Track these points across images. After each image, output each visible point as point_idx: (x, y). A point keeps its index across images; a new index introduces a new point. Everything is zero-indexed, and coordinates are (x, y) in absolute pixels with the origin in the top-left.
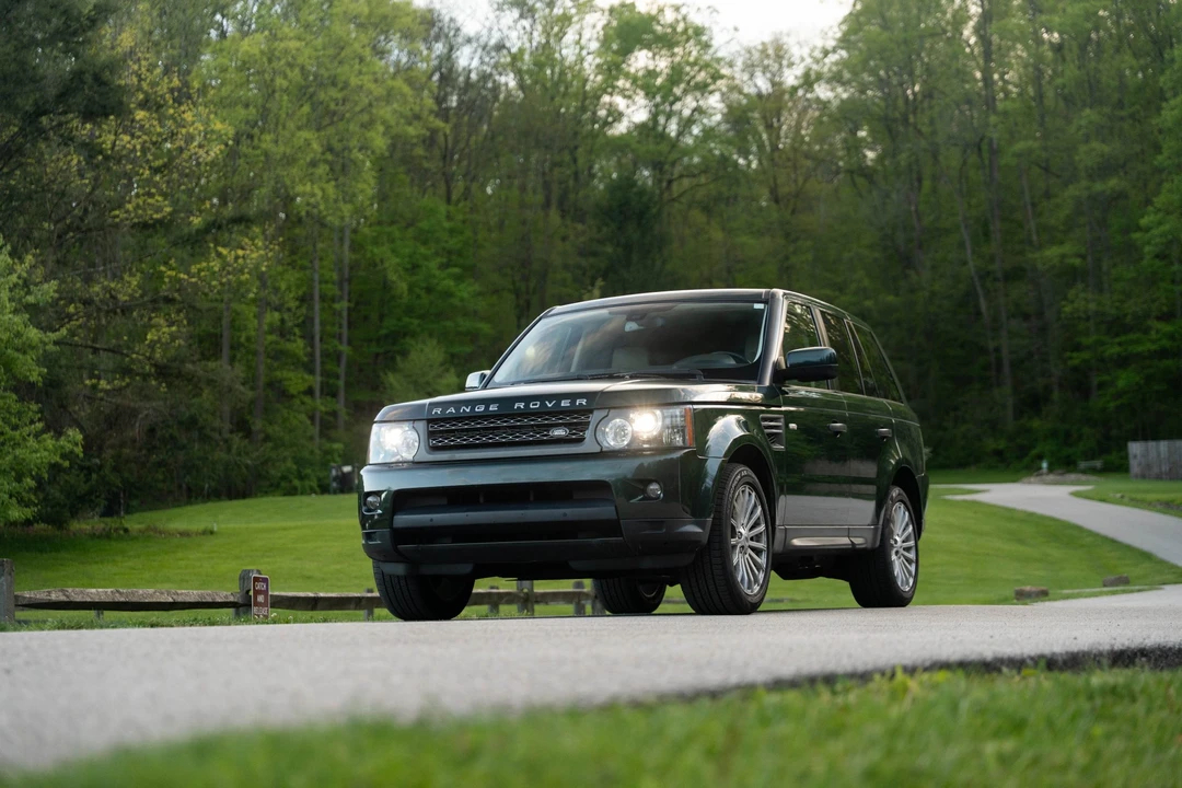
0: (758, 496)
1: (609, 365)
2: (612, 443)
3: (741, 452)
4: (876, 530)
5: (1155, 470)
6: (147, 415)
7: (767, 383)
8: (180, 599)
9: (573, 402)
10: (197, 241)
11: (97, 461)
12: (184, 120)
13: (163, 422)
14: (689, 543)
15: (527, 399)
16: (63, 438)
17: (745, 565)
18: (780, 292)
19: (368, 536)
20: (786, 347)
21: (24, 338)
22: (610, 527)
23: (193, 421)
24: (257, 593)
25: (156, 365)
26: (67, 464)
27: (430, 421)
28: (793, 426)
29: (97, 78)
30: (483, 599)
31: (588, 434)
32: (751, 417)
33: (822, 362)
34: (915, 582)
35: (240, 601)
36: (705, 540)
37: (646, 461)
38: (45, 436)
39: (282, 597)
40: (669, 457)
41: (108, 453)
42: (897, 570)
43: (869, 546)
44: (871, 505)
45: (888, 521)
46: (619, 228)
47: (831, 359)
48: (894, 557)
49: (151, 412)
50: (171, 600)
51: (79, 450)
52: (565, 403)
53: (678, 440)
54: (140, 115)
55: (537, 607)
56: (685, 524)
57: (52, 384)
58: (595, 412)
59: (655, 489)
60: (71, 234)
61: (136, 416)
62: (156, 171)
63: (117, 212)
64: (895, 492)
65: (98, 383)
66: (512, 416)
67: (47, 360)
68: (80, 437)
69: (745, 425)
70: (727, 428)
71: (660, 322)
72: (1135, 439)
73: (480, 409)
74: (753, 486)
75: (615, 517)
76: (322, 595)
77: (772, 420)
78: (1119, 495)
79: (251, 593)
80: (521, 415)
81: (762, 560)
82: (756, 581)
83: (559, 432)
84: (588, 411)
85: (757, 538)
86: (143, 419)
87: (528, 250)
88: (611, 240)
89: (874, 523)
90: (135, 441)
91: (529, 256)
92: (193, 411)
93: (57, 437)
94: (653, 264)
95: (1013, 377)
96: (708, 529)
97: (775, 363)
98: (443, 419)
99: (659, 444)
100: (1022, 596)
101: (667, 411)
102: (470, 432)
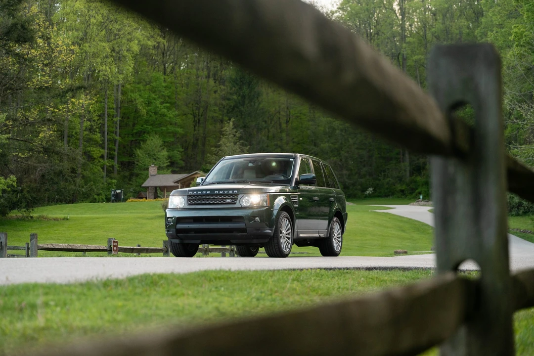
0: (289, 221)
1: (242, 178)
2: (245, 204)
3: (284, 208)
4: (328, 231)
6: (41, 170)
7: (293, 185)
9: (233, 192)
10: (63, 96)
11: (20, 188)
12: (58, 44)
13: (48, 173)
14: (267, 236)
15: (219, 190)
16: (8, 179)
17: (284, 243)
18: (299, 155)
19: (168, 231)
20: (300, 173)
22: (243, 230)
23: (61, 172)
24: (114, 246)
25: (43, 148)
26: (10, 189)
27: (188, 196)
28: (301, 199)
29: (23, 26)
30: (201, 251)
31: (237, 202)
32: (288, 197)
33: (311, 178)
34: (341, 249)
35: (108, 249)
36: (272, 235)
37: (255, 210)
39: (122, 248)
40: (262, 209)
41: (25, 185)
42: (335, 245)
43: (325, 236)
44: (326, 222)
45: (332, 228)
46: (240, 88)
47: (314, 178)
48: (334, 240)
49: (43, 168)
51: (15, 184)
52: (231, 192)
53: (265, 204)
54: (39, 41)
55: (210, 253)
56: (266, 230)
58: (240, 195)
59: (257, 219)
60: (8, 91)
61: (36, 170)
62: (46, 65)
63: (29, 83)
64: (335, 219)
65: (18, 154)
66: (214, 195)
68: (15, 179)
69: (286, 199)
70: (280, 200)
71: (260, 163)
73: (204, 192)
74: (288, 218)
75: (245, 227)
76: (135, 247)
77: (294, 197)
79: (112, 246)
80: (216, 195)
81: (290, 241)
82: (288, 247)
83: (229, 201)
84: (237, 195)
85: (288, 234)
86: (40, 171)
87: (199, 97)
88: (236, 93)
89: (327, 229)
90: (36, 180)
91: (200, 99)
92: (61, 168)
93: (6, 178)
94: (254, 105)
95: (410, 158)
96: (273, 231)
97: (296, 179)
98: (193, 195)
99: (259, 205)
100: (397, 253)
101: (262, 195)
102: (201, 200)
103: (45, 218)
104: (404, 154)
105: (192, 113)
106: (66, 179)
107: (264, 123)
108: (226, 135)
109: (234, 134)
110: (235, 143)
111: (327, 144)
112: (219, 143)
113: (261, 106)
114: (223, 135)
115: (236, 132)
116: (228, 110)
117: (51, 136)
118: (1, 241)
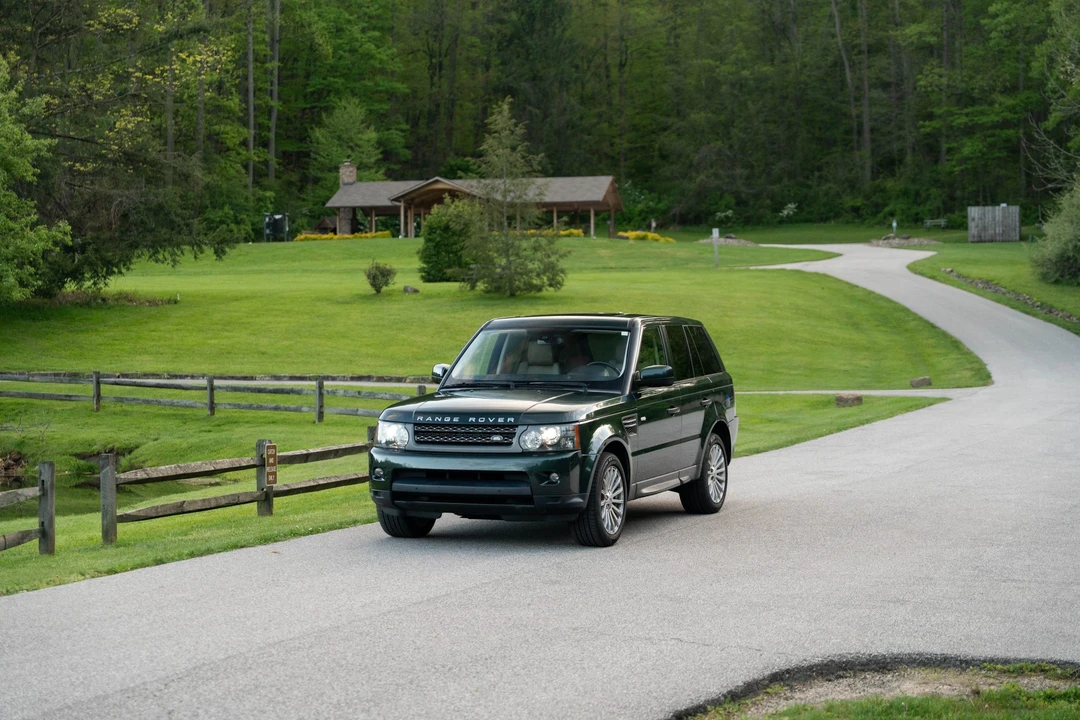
0: (619, 470)
2: (529, 446)
3: (610, 446)
4: (698, 468)
5: (991, 232)
6: (121, 202)
7: (627, 392)
8: (218, 467)
9: (506, 420)
10: (161, 48)
13: (134, 209)
14: (575, 508)
15: (478, 414)
16: (54, 228)
17: (609, 517)
19: (376, 493)
20: (640, 365)
21: (22, 145)
22: (527, 499)
23: (160, 207)
24: (269, 456)
25: (125, 153)
26: (58, 249)
27: (415, 424)
28: (643, 419)
31: (515, 440)
32: (616, 420)
33: (664, 375)
34: (724, 496)
35: (257, 463)
36: (585, 506)
37: (550, 459)
38: (39, 227)
39: (284, 456)
40: (564, 457)
41: (90, 234)
42: (712, 491)
43: (693, 478)
45: (707, 458)
47: (669, 373)
48: (710, 482)
49: (124, 199)
50: (212, 469)
51: (68, 239)
52: (501, 420)
53: (570, 444)
56: (573, 497)
57: (42, 177)
58: (520, 427)
60: (51, 37)
61: (111, 203)
63: (92, 22)
64: (714, 437)
65: (74, 166)
66: (467, 426)
68: (69, 228)
69: (613, 428)
70: (602, 434)
72: (976, 204)
73: (447, 420)
74: (616, 466)
75: (530, 493)
76: (311, 451)
77: (629, 418)
78: (949, 269)
79: (265, 456)
80: (472, 425)
81: (621, 511)
82: (616, 524)
83: (497, 438)
84: (514, 426)
85: (618, 497)
86: (117, 205)
87: (441, 16)
88: (516, 9)
89: (697, 463)
90: (111, 224)
91: (442, 21)
92: (160, 200)
93: (49, 228)
94: (554, 33)
95: (873, 140)
96: (587, 499)
97: (633, 376)
98: (424, 424)
99: (558, 448)
100: (841, 402)
101: (564, 428)
102: (441, 434)
103: (131, 301)
104: (860, 133)
105: (426, 49)
106: (172, 222)
107: (573, 70)
108: (496, 132)
109: (512, 128)
110: (513, 149)
111: (703, 114)
112: (481, 148)
113: (568, 34)
114: (490, 133)
115: (516, 125)
116: (500, 43)
117: (138, 127)
118: (42, 478)
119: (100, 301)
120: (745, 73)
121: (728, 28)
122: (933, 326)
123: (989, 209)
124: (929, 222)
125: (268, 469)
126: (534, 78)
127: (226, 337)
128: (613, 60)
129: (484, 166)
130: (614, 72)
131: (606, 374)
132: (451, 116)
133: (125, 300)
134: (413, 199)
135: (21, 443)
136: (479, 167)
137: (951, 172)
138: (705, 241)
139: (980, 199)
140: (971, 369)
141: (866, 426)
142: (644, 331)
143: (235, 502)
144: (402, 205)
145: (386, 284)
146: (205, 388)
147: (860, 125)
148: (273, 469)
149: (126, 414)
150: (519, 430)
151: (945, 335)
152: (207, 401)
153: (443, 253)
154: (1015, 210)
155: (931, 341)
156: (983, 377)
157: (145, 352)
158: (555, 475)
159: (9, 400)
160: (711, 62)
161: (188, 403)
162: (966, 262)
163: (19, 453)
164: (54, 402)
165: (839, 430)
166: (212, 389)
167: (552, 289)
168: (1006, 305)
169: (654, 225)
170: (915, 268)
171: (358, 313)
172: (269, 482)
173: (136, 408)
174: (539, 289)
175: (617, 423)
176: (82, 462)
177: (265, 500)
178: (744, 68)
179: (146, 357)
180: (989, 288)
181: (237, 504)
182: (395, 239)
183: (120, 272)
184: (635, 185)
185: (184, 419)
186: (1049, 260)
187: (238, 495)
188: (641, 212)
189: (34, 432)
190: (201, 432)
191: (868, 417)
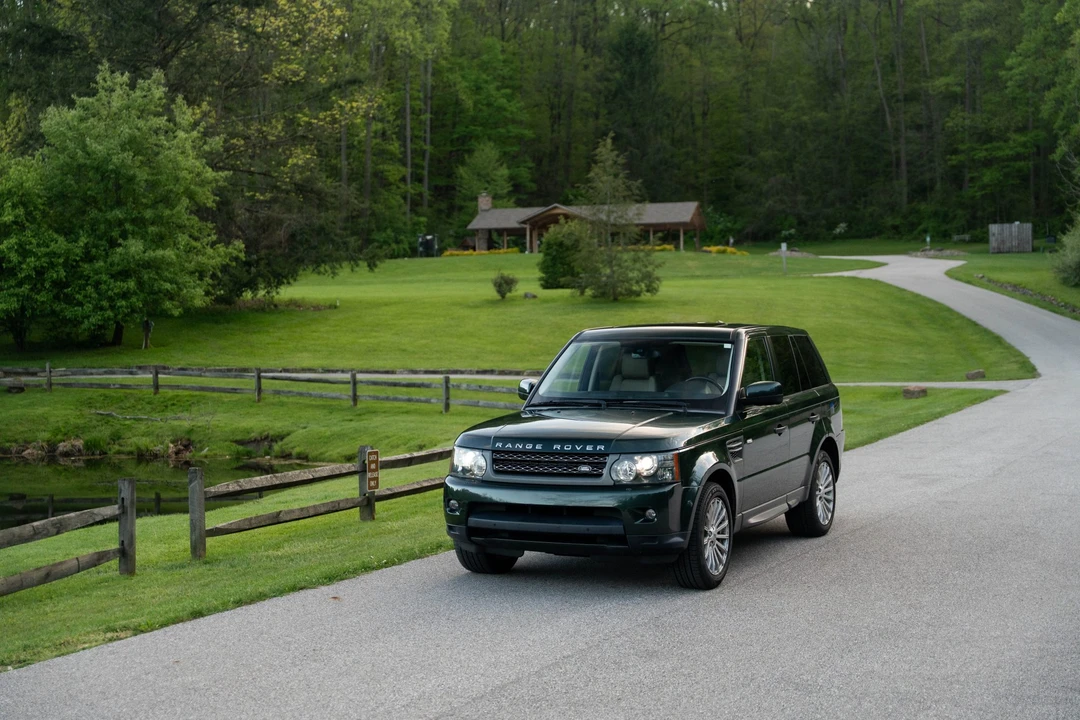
0: (724, 502)
2: (622, 478)
3: (714, 476)
4: (806, 489)
5: (1008, 244)
6: (289, 224)
7: (732, 412)
8: (317, 475)
9: (595, 448)
10: (324, 97)
11: (255, 257)
12: (313, 7)
13: (300, 230)
14: (673, 549)
15: (563, 440)
16: (231, 246)
17: (713, 554)
19: (450, 528)
21: (203, 177)
22: (619, 538)
23: (322, 228)
24: (371, 462)
25: (295, 184)
26: (234, 265)
27: (493, 451)
28: (750, 441)
31: (605, 471)
32: (720, 445)
33: (772, 392)
34: (832, 516)
35: (359, 470)
36: (686, 546)
37: (646, 493)
38: (218, 245)
39: (387, 461)
40: (661, 490)
41: (263, 253)
42: (820, 512)
43: (801, 500)
45: (816, 477)
46: (626, 61)
47: (778, 390)
48: (818, 503)
49: (292, 222)
50: (311, 477)
51: (242, 256)
52: (589, 448)
53: (668, 475)
56: (673, 537)
57: (224, 204)
58: (611, 456)
59: (651, 514)
60: (234, 90)
61: (281, 225)
62: (295, 44)
63: (267, 76)
64: (821, 456)
65: (255, 195)
66: (551, 454)
67: (218, 191)
68: (243, 246)
69: (717, 455)
70: (705, 465)
72: (995, 222)
73: (529, 447)
74: (721, 497)
75: (622, 532)
77: (734, 442)
78: (981, 275)
79: (367, 462)
80: (558, 454)
81: (725, 547)
82: (721, 563)
83: (585, 469)
84: (605, 455)
85: (722, 532)
86: (287, 227)
87: (559, 76)
88: (620, 70)
89: (805, 484)
90: (281, 242)
91: (561, 81)
92: (322, 222)
93: (227, 246)
94: (650, 88)
95: (908, 172)
96: (688, 538)
97: (738, 393)
98: (503, 452)
99: (655, 480)
100: (908, 394)
101: (661, 456)
102: (523, 463)
103: (299, 306)
104: (898, 165)
105: (548, 103)
107: (665, 118)
108: (601, 162)
109: (615, 159)
110: (616, 176)
111: (770, 152)
112: (589, 176)
113: (661, 89)
114: (596, 162)
116: (606, 97)
117: (307, 163)
118: (122, 496)
119: (272, 307)
120: (805, 118)
121: (790, 82)
122: (975, 324)
123: (1006, 226)
124: (956, 238)
125: (369, 475)
126: (634, 125)
127: (375, 337)
128: (698, 110)
129: (591, 191)
130: (698, 120)
131: (707, 391)
132: (568, 156)
133: (295, 305)
134: (536, 222)
135: (190, 431)
136: (588, 191)
137: (973, 198)
138: (774, 254)
139: (998, 218)
140: (1016, 362)
141: (940, 420)
142: (749, 342)
143: (335, 508)
144: (528, 227)
145: (510, 291)
146: (349, 383)
147: (898, 159)
148: (375, 475)
149: (282, 404)
150: (610, 459)
151: (986, 332)
152: (351, 393)
153: (559, 265)
154: (1028, 226)
155: (974, 337)
156: (1028, 371)
157: (305, 349)
158: (651, 511)
159: (186, 393)
160: (777, 110)
161: (334, 395)
162: (993, 269)
163: (189, 440)
164: (223, 395)
165: (917, 424)
166: (355, 383)
167: (649, 294)
168: (1036, 305)
169: (732, 241)
170: (950, 274)
171: (486, 316)
172: (370, 488)
173: (291, 399)
174: (638, 294)
175: (720, 448)
176: (241, 448)
177: (367, 504)
178: (804, 114)
179: (305, 354)
180: (1017, 290)
181: (337, 511)
182: (522, 254)
183: (289, 283)
184: (715, 210)
185: (331, 410)
186: (1070, 267)
187: (339, 502)
188: (722, 230)
189: (201, 421)
190: (343, 421)
191: (939, 410)
